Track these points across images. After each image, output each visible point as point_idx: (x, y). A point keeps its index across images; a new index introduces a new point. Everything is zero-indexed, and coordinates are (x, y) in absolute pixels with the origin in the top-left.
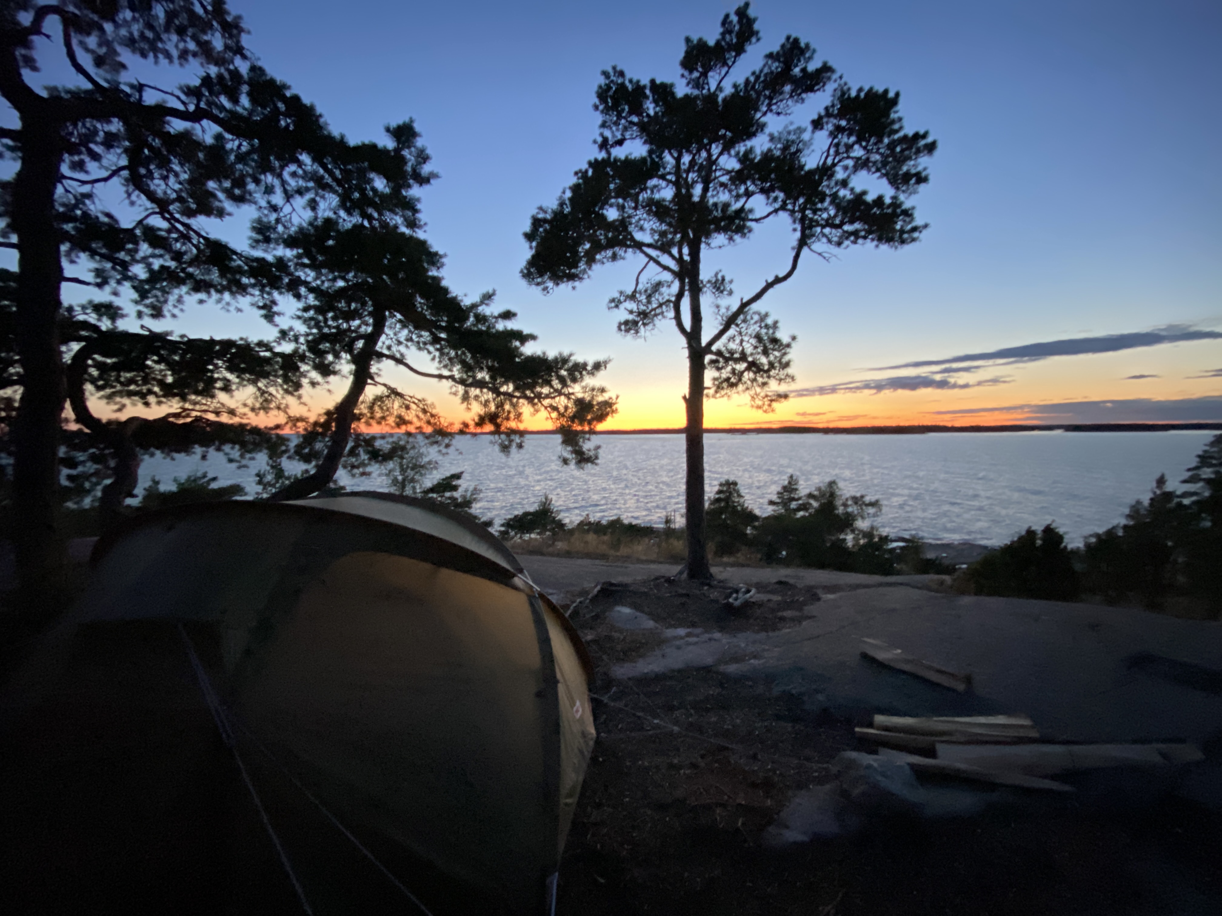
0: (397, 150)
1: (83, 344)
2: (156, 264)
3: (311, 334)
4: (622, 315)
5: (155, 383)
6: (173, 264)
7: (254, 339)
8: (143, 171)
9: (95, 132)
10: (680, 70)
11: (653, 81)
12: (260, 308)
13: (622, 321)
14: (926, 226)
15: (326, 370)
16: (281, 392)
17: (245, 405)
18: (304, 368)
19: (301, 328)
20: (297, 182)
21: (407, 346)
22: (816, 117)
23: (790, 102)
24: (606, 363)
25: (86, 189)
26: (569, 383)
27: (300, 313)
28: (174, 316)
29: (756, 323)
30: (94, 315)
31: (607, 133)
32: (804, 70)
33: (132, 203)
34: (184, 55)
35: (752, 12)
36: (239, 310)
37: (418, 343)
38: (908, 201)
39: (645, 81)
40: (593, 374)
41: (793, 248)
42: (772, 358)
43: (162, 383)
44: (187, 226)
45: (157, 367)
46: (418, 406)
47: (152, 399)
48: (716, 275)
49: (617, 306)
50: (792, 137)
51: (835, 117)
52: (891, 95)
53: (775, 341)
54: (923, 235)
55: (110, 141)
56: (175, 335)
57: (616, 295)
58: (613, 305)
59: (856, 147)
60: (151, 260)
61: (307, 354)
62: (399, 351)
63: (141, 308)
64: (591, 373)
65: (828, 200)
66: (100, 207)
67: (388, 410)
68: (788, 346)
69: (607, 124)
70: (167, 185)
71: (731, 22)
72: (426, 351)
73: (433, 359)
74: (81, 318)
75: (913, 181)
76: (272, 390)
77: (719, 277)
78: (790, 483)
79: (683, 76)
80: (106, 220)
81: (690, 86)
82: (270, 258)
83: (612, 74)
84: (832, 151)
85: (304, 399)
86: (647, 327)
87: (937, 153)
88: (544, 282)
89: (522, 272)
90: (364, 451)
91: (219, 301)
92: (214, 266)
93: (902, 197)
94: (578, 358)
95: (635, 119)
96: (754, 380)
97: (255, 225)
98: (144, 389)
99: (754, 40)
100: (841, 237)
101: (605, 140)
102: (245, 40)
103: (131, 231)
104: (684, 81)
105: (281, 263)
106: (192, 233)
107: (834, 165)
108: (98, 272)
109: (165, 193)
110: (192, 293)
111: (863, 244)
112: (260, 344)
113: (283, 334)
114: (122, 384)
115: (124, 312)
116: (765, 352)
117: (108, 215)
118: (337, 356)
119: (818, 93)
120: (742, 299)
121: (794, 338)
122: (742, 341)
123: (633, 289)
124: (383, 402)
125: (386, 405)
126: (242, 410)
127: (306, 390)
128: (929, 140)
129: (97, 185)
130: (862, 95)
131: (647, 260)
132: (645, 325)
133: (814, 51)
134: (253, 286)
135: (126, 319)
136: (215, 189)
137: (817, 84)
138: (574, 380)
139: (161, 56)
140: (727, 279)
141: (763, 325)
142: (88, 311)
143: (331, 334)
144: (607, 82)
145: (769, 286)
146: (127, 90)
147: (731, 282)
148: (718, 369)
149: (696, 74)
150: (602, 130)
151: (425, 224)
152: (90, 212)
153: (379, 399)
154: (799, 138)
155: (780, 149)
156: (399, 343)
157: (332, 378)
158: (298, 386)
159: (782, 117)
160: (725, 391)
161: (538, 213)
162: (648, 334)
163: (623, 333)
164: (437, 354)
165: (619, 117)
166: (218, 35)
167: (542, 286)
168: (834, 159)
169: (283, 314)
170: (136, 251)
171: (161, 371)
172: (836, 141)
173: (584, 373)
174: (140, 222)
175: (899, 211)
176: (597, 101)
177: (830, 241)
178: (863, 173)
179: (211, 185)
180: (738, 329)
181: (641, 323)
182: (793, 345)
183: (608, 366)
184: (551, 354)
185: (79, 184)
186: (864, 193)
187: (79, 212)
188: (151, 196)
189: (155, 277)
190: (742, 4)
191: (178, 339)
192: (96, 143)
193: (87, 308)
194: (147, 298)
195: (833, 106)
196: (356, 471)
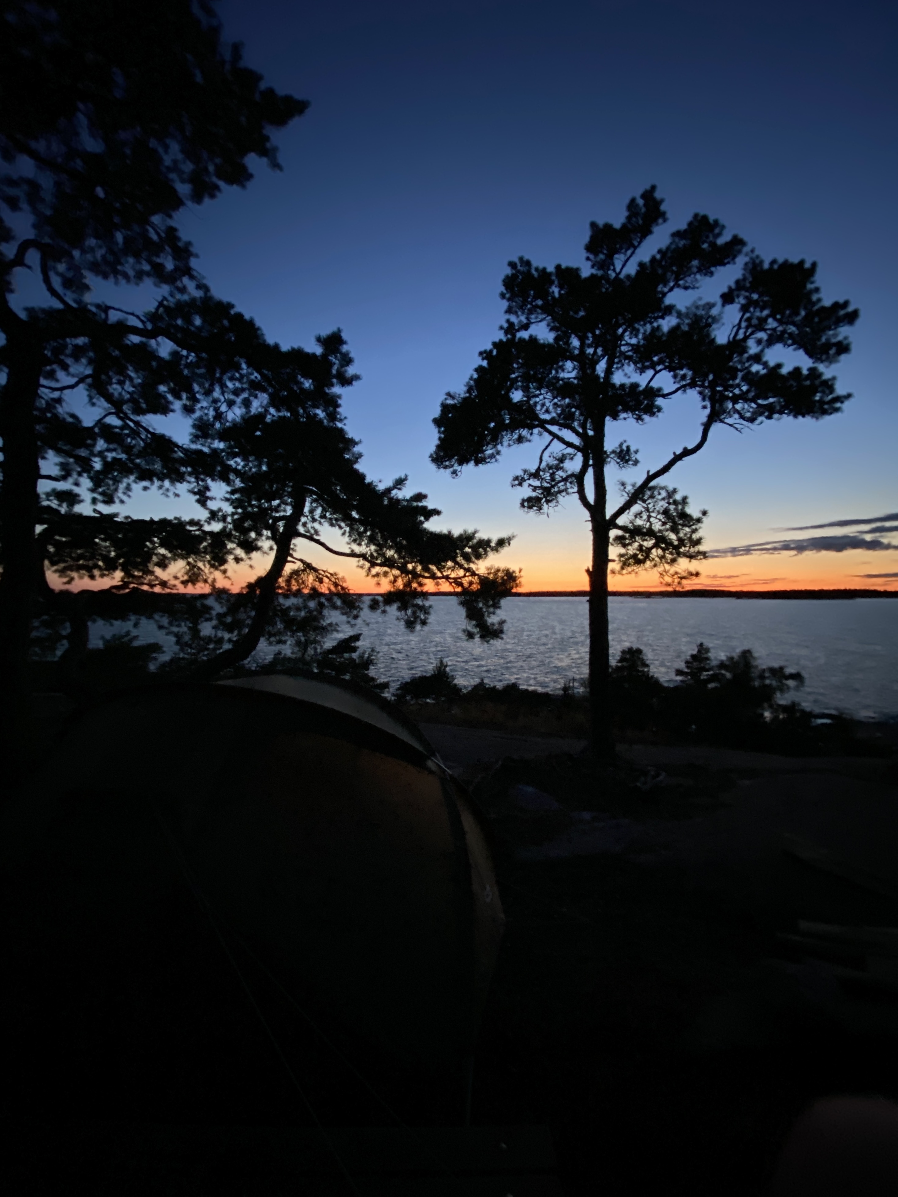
0: (325, 356)
1: (45, 526)
2: (110, 456)
3: (236, 513)
4: (526, 492)
5: (100, 558)
6: (123, 456)
7: (186, 518)
8: (103, 377)
9: (65, 346)
10: (584, 254)
11: (558, 267)
12: (195, 493)
13: (525, 498)
14: (849, 396)
15: (250, 547)
16: (208, 566)
17: (176, 578)
18: (230, 546)
19: (228, 509)
20: (234, 384)
21: (320, 523)
22: (725, 290)
23: (698, 276)
24: (509, 540)
25: (56, 395)
26: (473, 559)
27: (228, 496)
28: (122, 502)
29: (663, 499)
30: (56, 502)
31: (513, 319)
32: (713, 245)
33: (93, 404)
34: (140, 275)
35: (658, 195)
36: (177, 495)
37: (331, 519)
38: (827, 371)
39: (551, 269)
40: (497, 551)
41: (703, 424)
42: (681, 535)
43: (106, 558)
44: (137, 423)
45: (103, 544)
46: (330, 580)
47: (96, 572)
48: (621, 445)
49: (520, 484)
50: (701, 312)
51: (747, 290)
52: (807, 265)
53: (684, 516)
54: (846, 406)
55: (78, 353)
56: (120, 516)
57: (520, 473)
58: (517, 482)
59: (770, 320)
60: (106, 454)
61: (233, 532)
62: (313, 528)
63: (96, 495)
64: (496, 549)
65: (740, 375)
66: (68, 409)
67: (303, 583)
68: (699, 520)
69: (514, 309)
70: (123, 389)
71: (637, 205)
72: (337, 527)
73: (344, 534)
74: (45, 503)
75: (832, 352)
76: (200, 564)
77: (624, 448)
78: (699, 651)
79: (588, 259)
80: (70, 420)
81: (596, 268)
82: (206, 450)
83: (519, 264)
84: (744, 324)
85: (229, 574)
86: (550, 504)
87: (859, 323)
88: (453, 466)
89: (431, 456)
90: (281, 621)
91: (160, 487)
92: (157, 457)
93: (821, 367)
94: (482, 535)
95: (540, 302)
96: (662, 557)
97: (196, 422)
98: (91, 563)
99: (660, 221)
100: (753, 413)
101: (511, 324)
102: (193, 263)
103: (91, 429)
104: (589, 264)
105: (215, 452)
106: (141, 429)
107: (746, 338)
108: (63, 466)
109: (120, 394)
110: (138, 481)
111: (779, 419)
112: (192, 523)
113: (213, 515)
114: (73, 559)
115: (81, 498)
116: (675, 529)
117: (73, 416)
118: (259, 534)
119: (728, 266)
120: (648, 472)
121: (705, 513)
122: (649, 517)
123: (536, 467)
124: (299, 575)
125: (302, 579)
126: (173, 582)
127: (231, 565)
128: (850, 309)
129: (66, 392)
130: (776, 267)
131: (551, 438)
132: (548, 502)
133: (723, 227)
134: (190, 474)
135: (82, 504)
136: (165, 392)
137: (727, 257)
138: (479, 557)
139: (120, 277)
140: (633, 449)
141: (671, 501)
142: (51, 498)
143: (253, 513)
144: (514, 272)
145: (677, 458)
146: (94, 309)
147: (636, 452)
148: (624, 546)
149: (602, 256)
150: (507, 316)
151: (345, 418)
152: (58, 415)
153: (295, 573)
154: (708, 313)
155: (688, 324)
156: (314, 520)
157: (255, 555)
158: (224, 562)
159: (690, 291)
160: (632, 568)
161: (446, 399)
162: (551, 510)
163: (526, 509)
164: (348, 529)
165: (525, 302)
166: (170, 258)
167: (451, 469)
168: (745, 333)
169: (215, 499)
170: (94, 445)
171: (106, 547)
172: (747, 315)
173: (488, 549)
174: (100, 421)
175: (817, 382)
176: (503, 289)
177: (742, 417)
178: (778, 347)
179: (162, 388)
180: (645, 505)
181: (544, 500)
182: (705, 519)
183: (512, 542)
184: (456, 532)
185: (50, 391)
186: (779, 366)
187: (49, 415)
188: (109, 398)
189: (108, 466)
190: (648, 187)
191: (123, 520)
192: (66, 356)
193: (51, 496)
194: (100, 487)
195: (744, 279)
196: (272, 639)
